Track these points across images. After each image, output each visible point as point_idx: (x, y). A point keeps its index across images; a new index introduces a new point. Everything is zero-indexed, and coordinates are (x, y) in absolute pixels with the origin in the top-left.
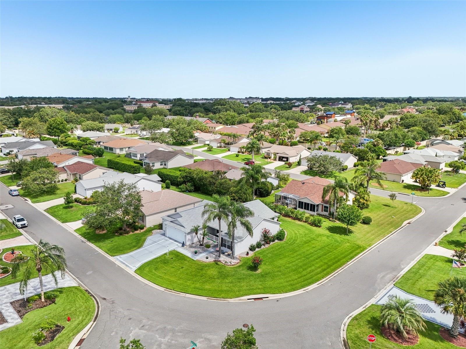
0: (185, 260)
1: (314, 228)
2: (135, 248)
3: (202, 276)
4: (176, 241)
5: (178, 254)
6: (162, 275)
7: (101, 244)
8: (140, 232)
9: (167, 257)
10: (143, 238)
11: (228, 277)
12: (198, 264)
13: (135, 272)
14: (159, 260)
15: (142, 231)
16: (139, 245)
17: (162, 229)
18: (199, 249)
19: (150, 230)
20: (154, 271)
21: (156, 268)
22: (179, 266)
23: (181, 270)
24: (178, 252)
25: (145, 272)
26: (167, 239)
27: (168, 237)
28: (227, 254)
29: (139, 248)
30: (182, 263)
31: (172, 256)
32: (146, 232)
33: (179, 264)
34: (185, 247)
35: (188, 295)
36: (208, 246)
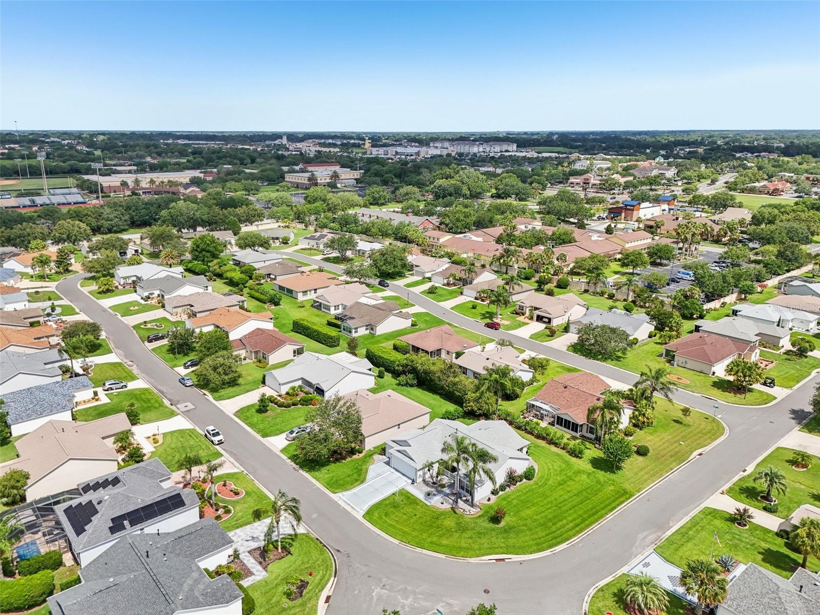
0: (417, 504)
1: (574, 459)
2: (358, 483)
3: (438, 528)
4: (404, 475)
5: (409, 495)
6: (394, 523)
7: (316, 473)
8: (358, 457)
9: (396, 498)
10: (364, 467)
11: (468, 530)
12: (433, 511)
13: (364, 516)
14: (387, 502)
15: (361, 455)
16: (362, 477)
17: (385, 455)
18: (433, 490)
19: (370, 455)
20: (384, 517)
21: (386, 513)
22: (411, 512)
23: (414, 517)
24: (408, 493)
25: (375, 518)
26: (393, 470)
27: (394, 468)
28: (464, 498)
29: (362, 482)
30: (414, 509)
31: (402, 498)
32: (365, 457)
33: (411, 510)
34: (415, 484)
35: (425, 551)
36: (443, 486)
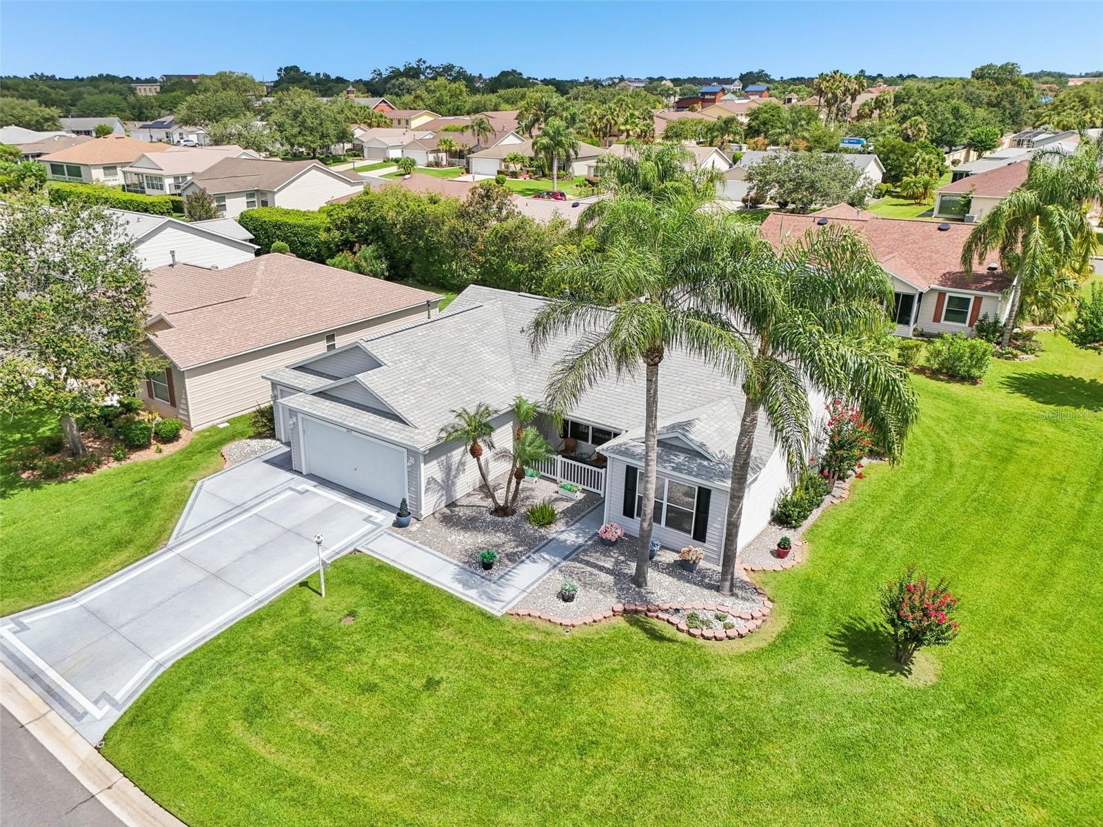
0: (434, 618)
1: (955, 388)
2: (123, 556)
4: (355, 495)
5: (384, 577)
8: (158, 456)
9: (318, 604)
10: (172, 488)
14: (267, 631)
16: (149, 531)
17: (273, 436)
18: (500, 537)
19: (214, 442)
22: (407, 669)
24: (382, 567)
26: (308, 485)
27: (311, 476)
28: (669, 557)
29: (148, 549)
30: (420, 649)
31: (350, 597)
32: (189, 453)
33: (402, 658)
34: (414, 527)
36: (544, 517)
